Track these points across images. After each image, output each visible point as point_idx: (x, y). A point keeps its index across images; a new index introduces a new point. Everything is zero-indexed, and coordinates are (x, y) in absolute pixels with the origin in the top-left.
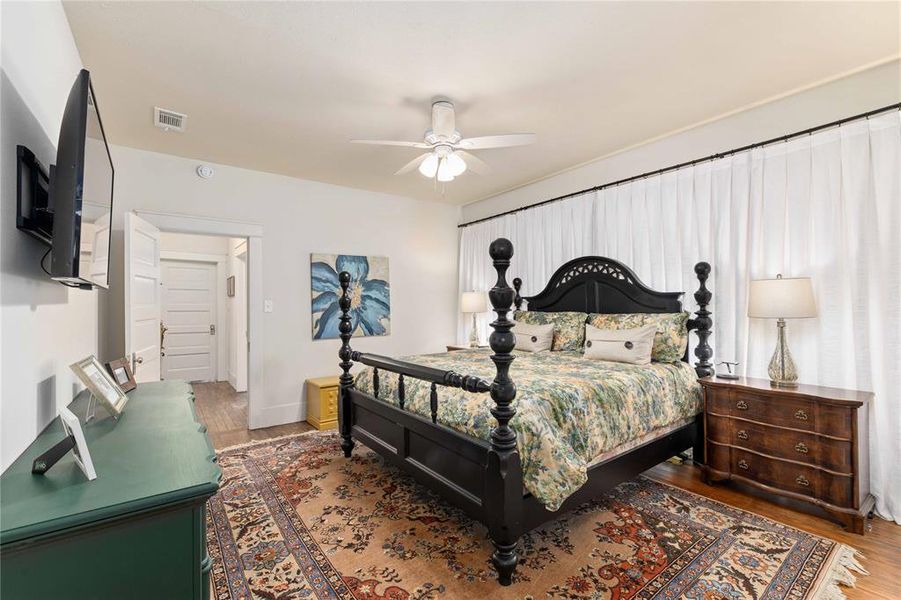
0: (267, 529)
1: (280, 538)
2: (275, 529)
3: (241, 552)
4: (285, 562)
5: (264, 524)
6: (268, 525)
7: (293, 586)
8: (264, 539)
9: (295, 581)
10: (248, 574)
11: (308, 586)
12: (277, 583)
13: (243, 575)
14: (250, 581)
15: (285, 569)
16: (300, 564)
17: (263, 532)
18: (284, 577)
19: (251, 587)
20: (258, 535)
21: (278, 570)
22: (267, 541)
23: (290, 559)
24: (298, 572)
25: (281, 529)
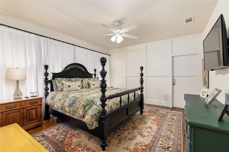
0: (162, 143)
1: (161, 139)
2: (160, 142)
3: (172, 143)
4: (164, 134)
5: (162, 146)
6: (161, 144)
7: (166, 130)
8: (165, 142)
9: (165, 130)
10: (173, 137)
11: (164, 129)
12: (169, 132)
13: (174, 137)
14: (173, 136)
15: (166, 133)
16: (162, 132)
17: (163, 143)
18: (166, 132)
19: (174, 135)
20: (165, 144)
21: (167, 134)
22: (164, 141)
23: (163, 134)
24: (163, 131)
25: (159, 141)
